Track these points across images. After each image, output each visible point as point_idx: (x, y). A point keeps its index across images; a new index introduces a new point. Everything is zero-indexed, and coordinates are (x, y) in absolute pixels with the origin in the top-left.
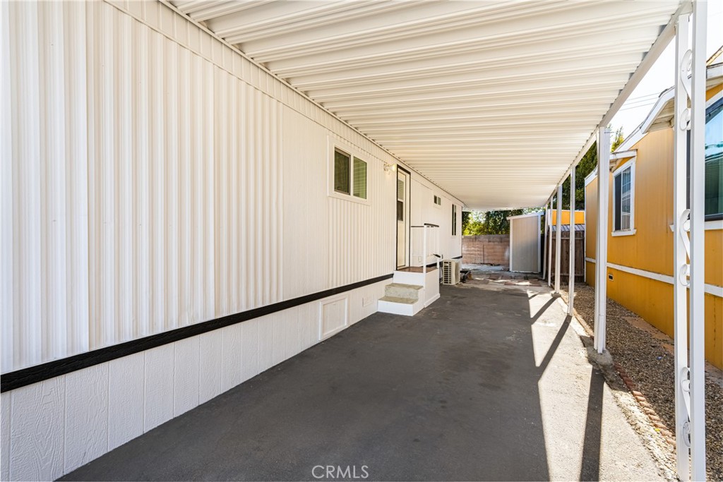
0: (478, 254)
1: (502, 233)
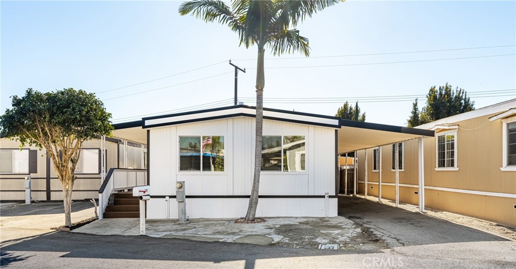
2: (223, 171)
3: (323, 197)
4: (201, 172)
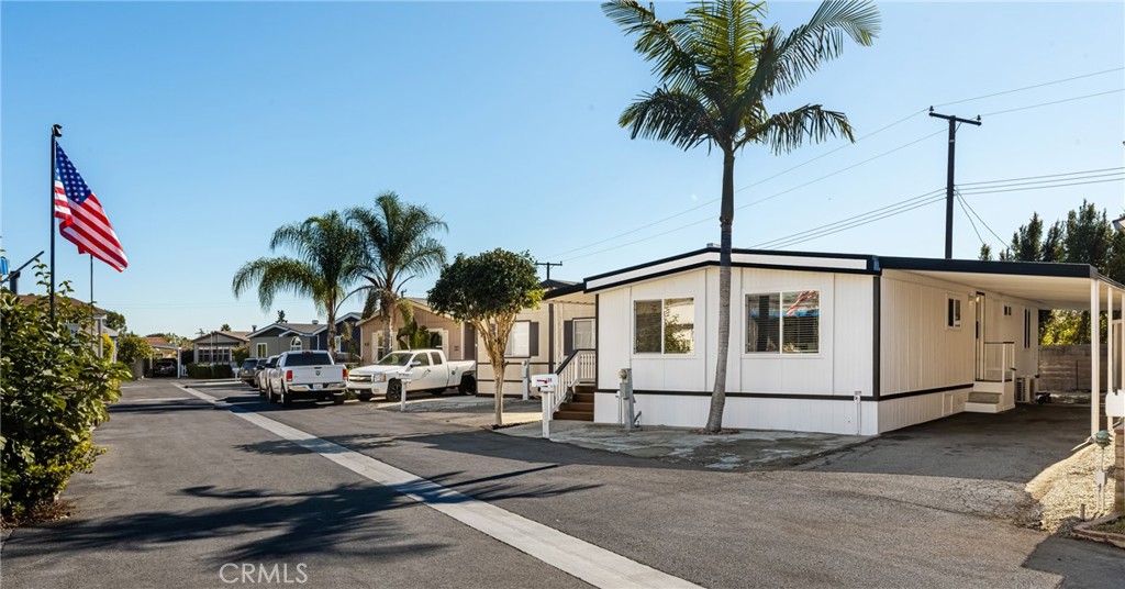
3: (851, 398)
4: (662, 355)
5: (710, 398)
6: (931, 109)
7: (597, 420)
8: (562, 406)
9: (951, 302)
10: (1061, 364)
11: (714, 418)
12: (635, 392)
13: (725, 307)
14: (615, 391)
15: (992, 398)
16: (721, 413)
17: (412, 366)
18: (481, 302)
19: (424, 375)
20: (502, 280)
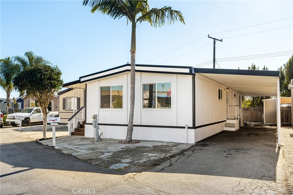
0: (249, 117)
1: (260, 106)
2: (122, 108)
3: (184, 128)
4: (111, 109)
5: (127, 127)
6: (209, 35)
7: (86, 135)
8: (76, 129)
9: (219, 90)
10: (247, 113)
11: (128, 136)
12: (99, 124)
13: (133, 88)
14: (92, 124)
15: (232, 126)
16: (131, 134)
17: (33, 113)
18: (31, 86)
19: (39, 116)
20: (41, 76)
